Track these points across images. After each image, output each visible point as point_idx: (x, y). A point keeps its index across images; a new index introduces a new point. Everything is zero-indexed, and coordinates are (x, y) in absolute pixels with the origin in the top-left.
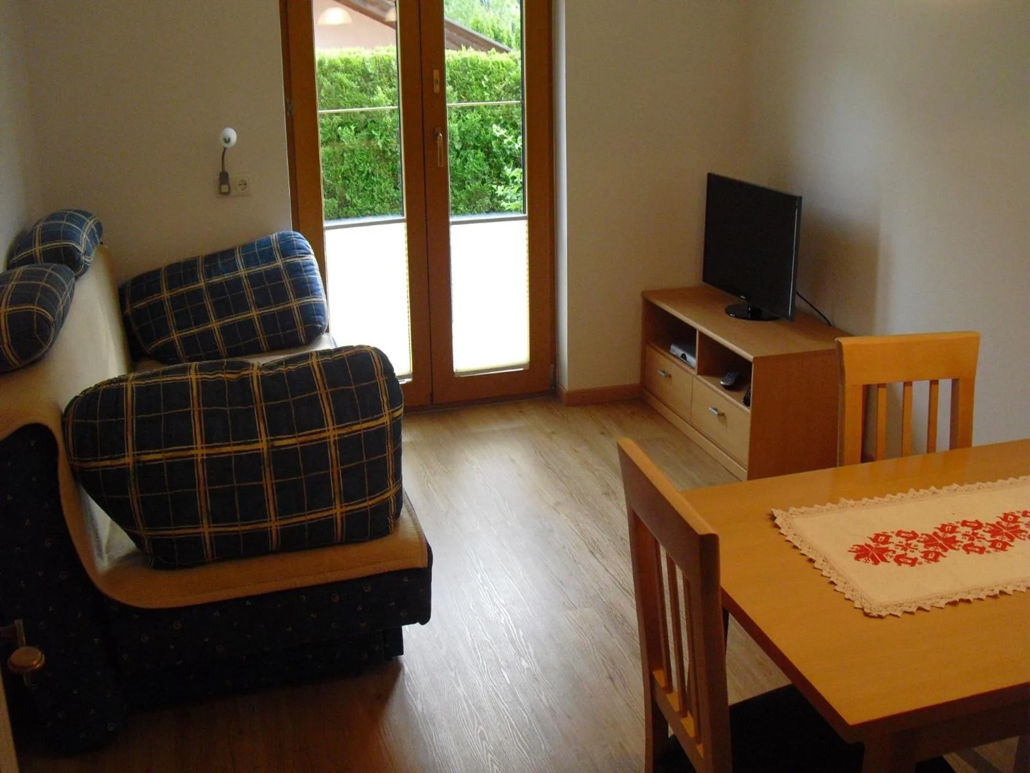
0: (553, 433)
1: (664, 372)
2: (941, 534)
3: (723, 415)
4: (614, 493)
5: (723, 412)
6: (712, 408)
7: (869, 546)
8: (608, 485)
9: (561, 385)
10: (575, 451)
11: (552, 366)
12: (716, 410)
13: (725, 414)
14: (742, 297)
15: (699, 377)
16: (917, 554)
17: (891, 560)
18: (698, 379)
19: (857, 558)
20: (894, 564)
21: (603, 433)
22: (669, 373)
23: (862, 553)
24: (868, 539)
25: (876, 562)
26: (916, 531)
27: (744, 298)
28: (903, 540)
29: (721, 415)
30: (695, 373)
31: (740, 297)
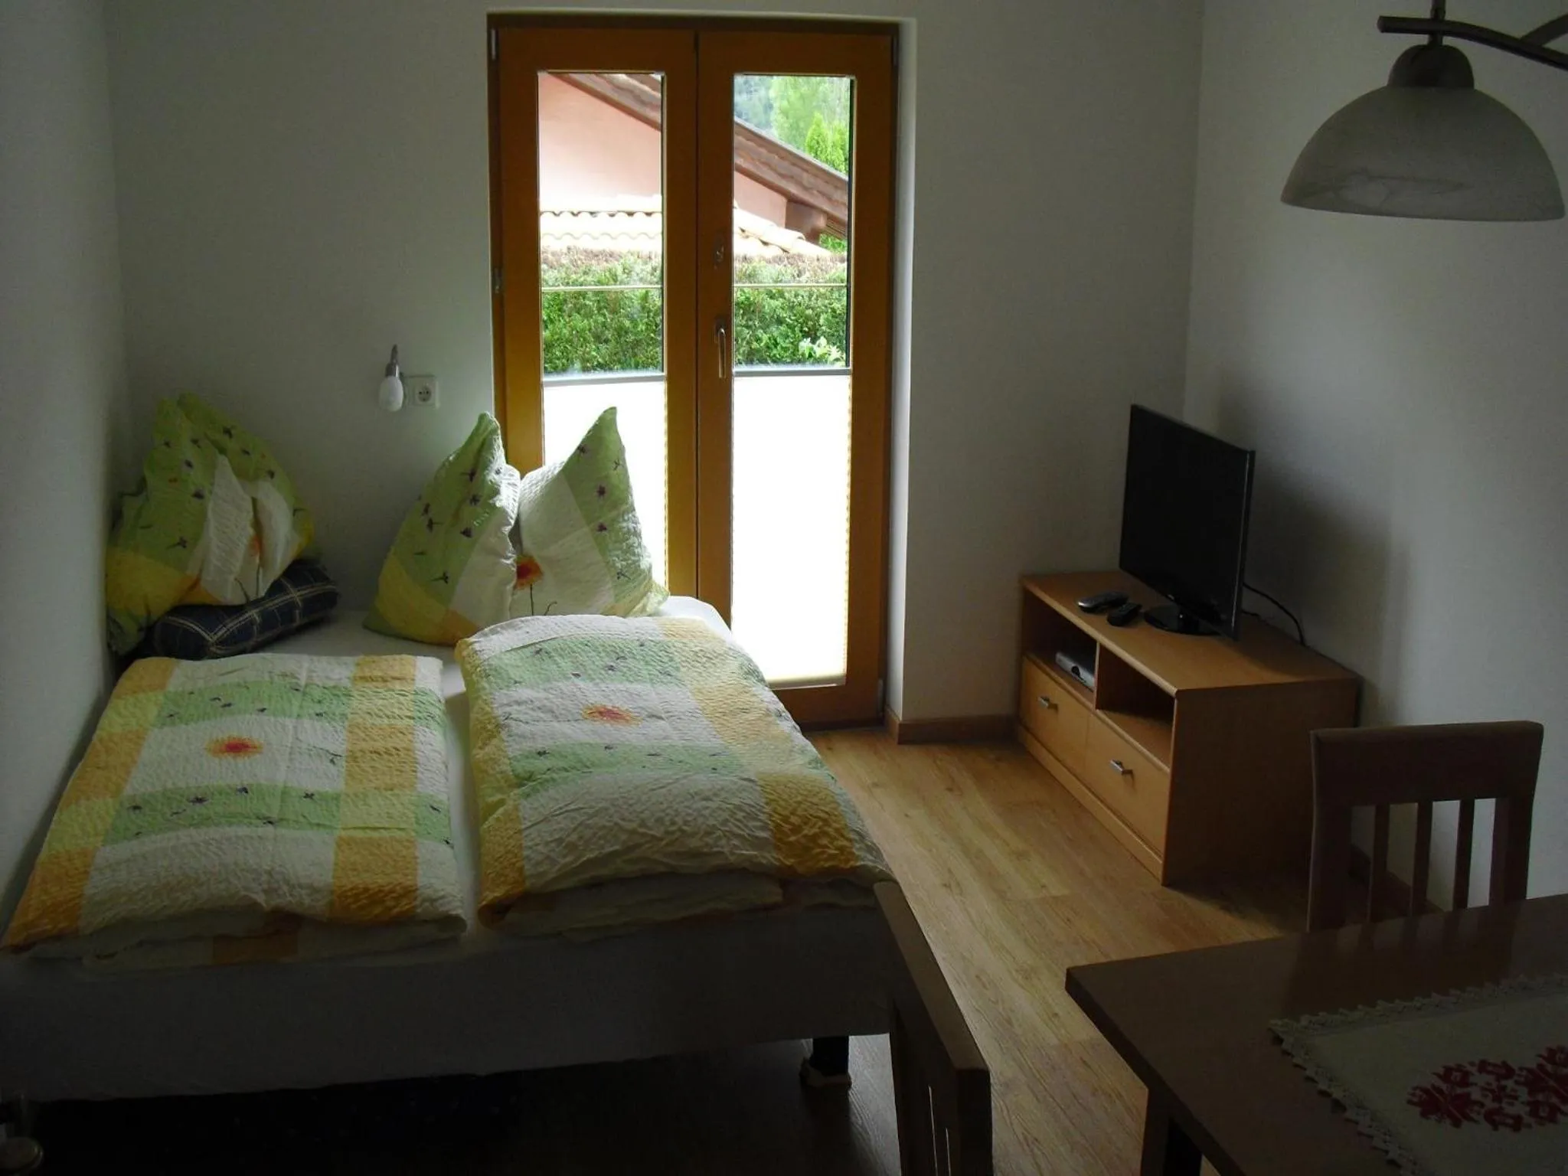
0: (875, 785)
1: (1047, 700)
2: (1549, 1067)
3: (1130, 772)
4: (958, 884)
5: (1130, 768)
6: (1114, 761)
7: (1440, 1091)
8: (950, 871)
9: (892, 710)
10: (907, 816)
11: (881, 682)
12: (1120, 764)
13: (1135, 772)
14: (1170, 596)
15: (1098, 712)
16: (1519, 1109)
17: (1481, 1118)
18: (1096, 715)
19: (1424, 1114)
20: (1485, 1126)
21: (950, 790)
22: (1055, 702)
23: (1430, 1103)
24: (1435, 1076)
25: (1457, 1124)
26: (1510, 1062)
27: (1173, 598)
28: (1491, 1078)
29: (1128, 772)
30: (1092, 706)
31: (1167, 597)
